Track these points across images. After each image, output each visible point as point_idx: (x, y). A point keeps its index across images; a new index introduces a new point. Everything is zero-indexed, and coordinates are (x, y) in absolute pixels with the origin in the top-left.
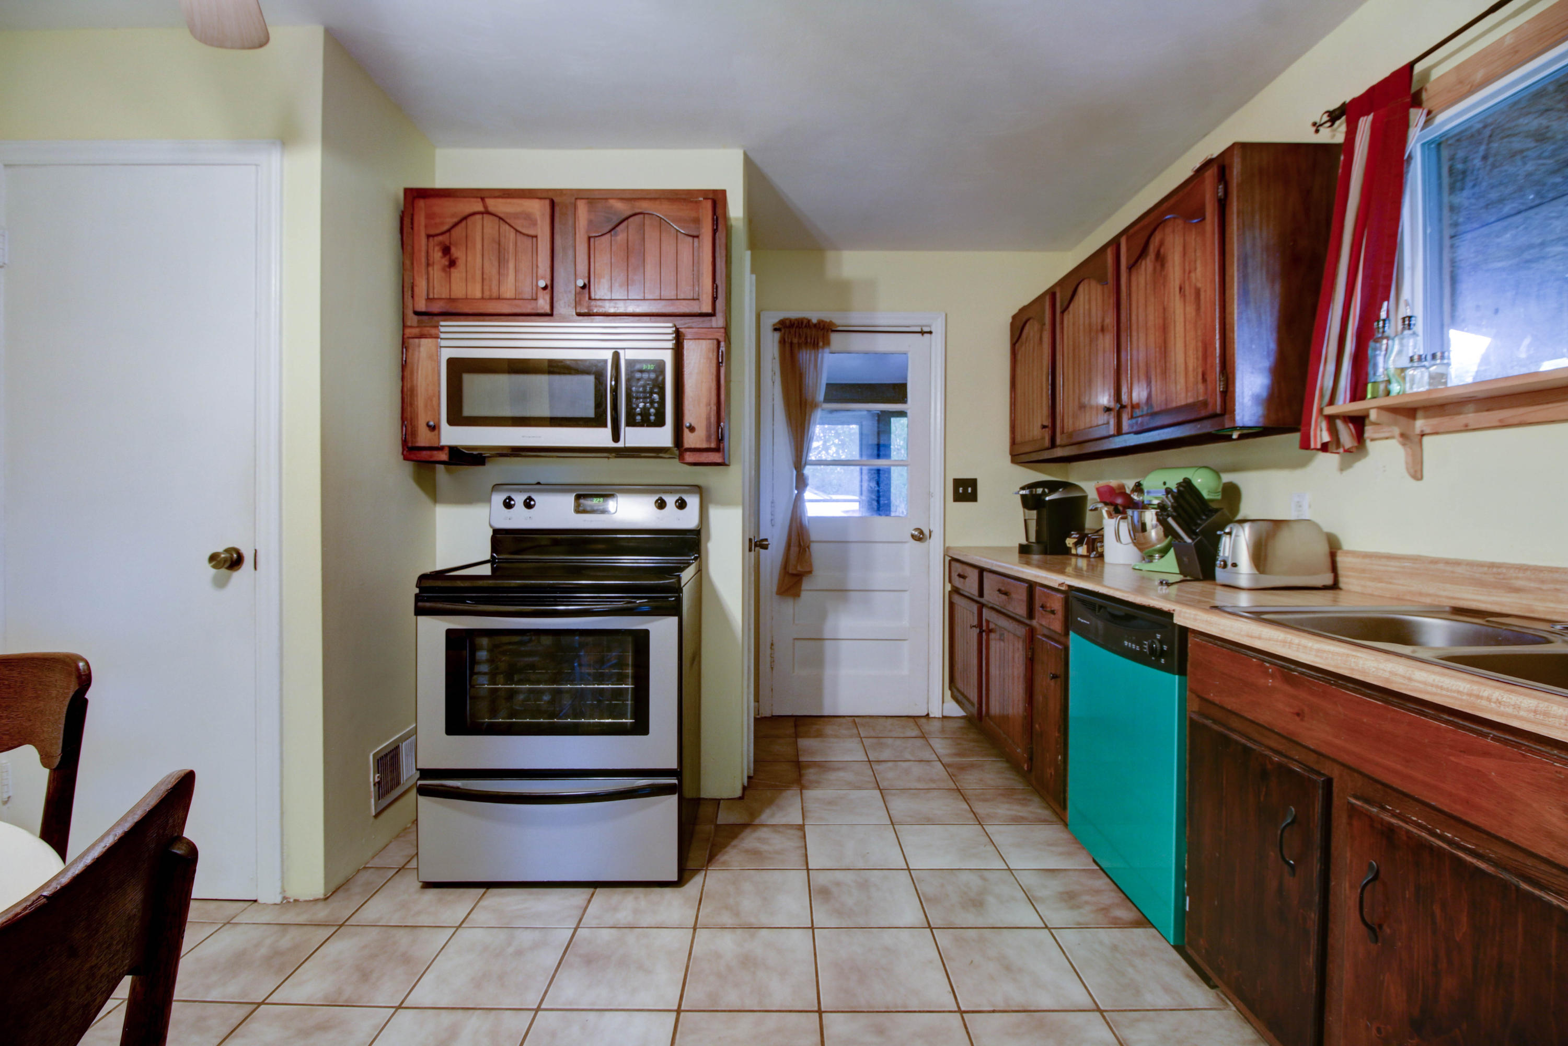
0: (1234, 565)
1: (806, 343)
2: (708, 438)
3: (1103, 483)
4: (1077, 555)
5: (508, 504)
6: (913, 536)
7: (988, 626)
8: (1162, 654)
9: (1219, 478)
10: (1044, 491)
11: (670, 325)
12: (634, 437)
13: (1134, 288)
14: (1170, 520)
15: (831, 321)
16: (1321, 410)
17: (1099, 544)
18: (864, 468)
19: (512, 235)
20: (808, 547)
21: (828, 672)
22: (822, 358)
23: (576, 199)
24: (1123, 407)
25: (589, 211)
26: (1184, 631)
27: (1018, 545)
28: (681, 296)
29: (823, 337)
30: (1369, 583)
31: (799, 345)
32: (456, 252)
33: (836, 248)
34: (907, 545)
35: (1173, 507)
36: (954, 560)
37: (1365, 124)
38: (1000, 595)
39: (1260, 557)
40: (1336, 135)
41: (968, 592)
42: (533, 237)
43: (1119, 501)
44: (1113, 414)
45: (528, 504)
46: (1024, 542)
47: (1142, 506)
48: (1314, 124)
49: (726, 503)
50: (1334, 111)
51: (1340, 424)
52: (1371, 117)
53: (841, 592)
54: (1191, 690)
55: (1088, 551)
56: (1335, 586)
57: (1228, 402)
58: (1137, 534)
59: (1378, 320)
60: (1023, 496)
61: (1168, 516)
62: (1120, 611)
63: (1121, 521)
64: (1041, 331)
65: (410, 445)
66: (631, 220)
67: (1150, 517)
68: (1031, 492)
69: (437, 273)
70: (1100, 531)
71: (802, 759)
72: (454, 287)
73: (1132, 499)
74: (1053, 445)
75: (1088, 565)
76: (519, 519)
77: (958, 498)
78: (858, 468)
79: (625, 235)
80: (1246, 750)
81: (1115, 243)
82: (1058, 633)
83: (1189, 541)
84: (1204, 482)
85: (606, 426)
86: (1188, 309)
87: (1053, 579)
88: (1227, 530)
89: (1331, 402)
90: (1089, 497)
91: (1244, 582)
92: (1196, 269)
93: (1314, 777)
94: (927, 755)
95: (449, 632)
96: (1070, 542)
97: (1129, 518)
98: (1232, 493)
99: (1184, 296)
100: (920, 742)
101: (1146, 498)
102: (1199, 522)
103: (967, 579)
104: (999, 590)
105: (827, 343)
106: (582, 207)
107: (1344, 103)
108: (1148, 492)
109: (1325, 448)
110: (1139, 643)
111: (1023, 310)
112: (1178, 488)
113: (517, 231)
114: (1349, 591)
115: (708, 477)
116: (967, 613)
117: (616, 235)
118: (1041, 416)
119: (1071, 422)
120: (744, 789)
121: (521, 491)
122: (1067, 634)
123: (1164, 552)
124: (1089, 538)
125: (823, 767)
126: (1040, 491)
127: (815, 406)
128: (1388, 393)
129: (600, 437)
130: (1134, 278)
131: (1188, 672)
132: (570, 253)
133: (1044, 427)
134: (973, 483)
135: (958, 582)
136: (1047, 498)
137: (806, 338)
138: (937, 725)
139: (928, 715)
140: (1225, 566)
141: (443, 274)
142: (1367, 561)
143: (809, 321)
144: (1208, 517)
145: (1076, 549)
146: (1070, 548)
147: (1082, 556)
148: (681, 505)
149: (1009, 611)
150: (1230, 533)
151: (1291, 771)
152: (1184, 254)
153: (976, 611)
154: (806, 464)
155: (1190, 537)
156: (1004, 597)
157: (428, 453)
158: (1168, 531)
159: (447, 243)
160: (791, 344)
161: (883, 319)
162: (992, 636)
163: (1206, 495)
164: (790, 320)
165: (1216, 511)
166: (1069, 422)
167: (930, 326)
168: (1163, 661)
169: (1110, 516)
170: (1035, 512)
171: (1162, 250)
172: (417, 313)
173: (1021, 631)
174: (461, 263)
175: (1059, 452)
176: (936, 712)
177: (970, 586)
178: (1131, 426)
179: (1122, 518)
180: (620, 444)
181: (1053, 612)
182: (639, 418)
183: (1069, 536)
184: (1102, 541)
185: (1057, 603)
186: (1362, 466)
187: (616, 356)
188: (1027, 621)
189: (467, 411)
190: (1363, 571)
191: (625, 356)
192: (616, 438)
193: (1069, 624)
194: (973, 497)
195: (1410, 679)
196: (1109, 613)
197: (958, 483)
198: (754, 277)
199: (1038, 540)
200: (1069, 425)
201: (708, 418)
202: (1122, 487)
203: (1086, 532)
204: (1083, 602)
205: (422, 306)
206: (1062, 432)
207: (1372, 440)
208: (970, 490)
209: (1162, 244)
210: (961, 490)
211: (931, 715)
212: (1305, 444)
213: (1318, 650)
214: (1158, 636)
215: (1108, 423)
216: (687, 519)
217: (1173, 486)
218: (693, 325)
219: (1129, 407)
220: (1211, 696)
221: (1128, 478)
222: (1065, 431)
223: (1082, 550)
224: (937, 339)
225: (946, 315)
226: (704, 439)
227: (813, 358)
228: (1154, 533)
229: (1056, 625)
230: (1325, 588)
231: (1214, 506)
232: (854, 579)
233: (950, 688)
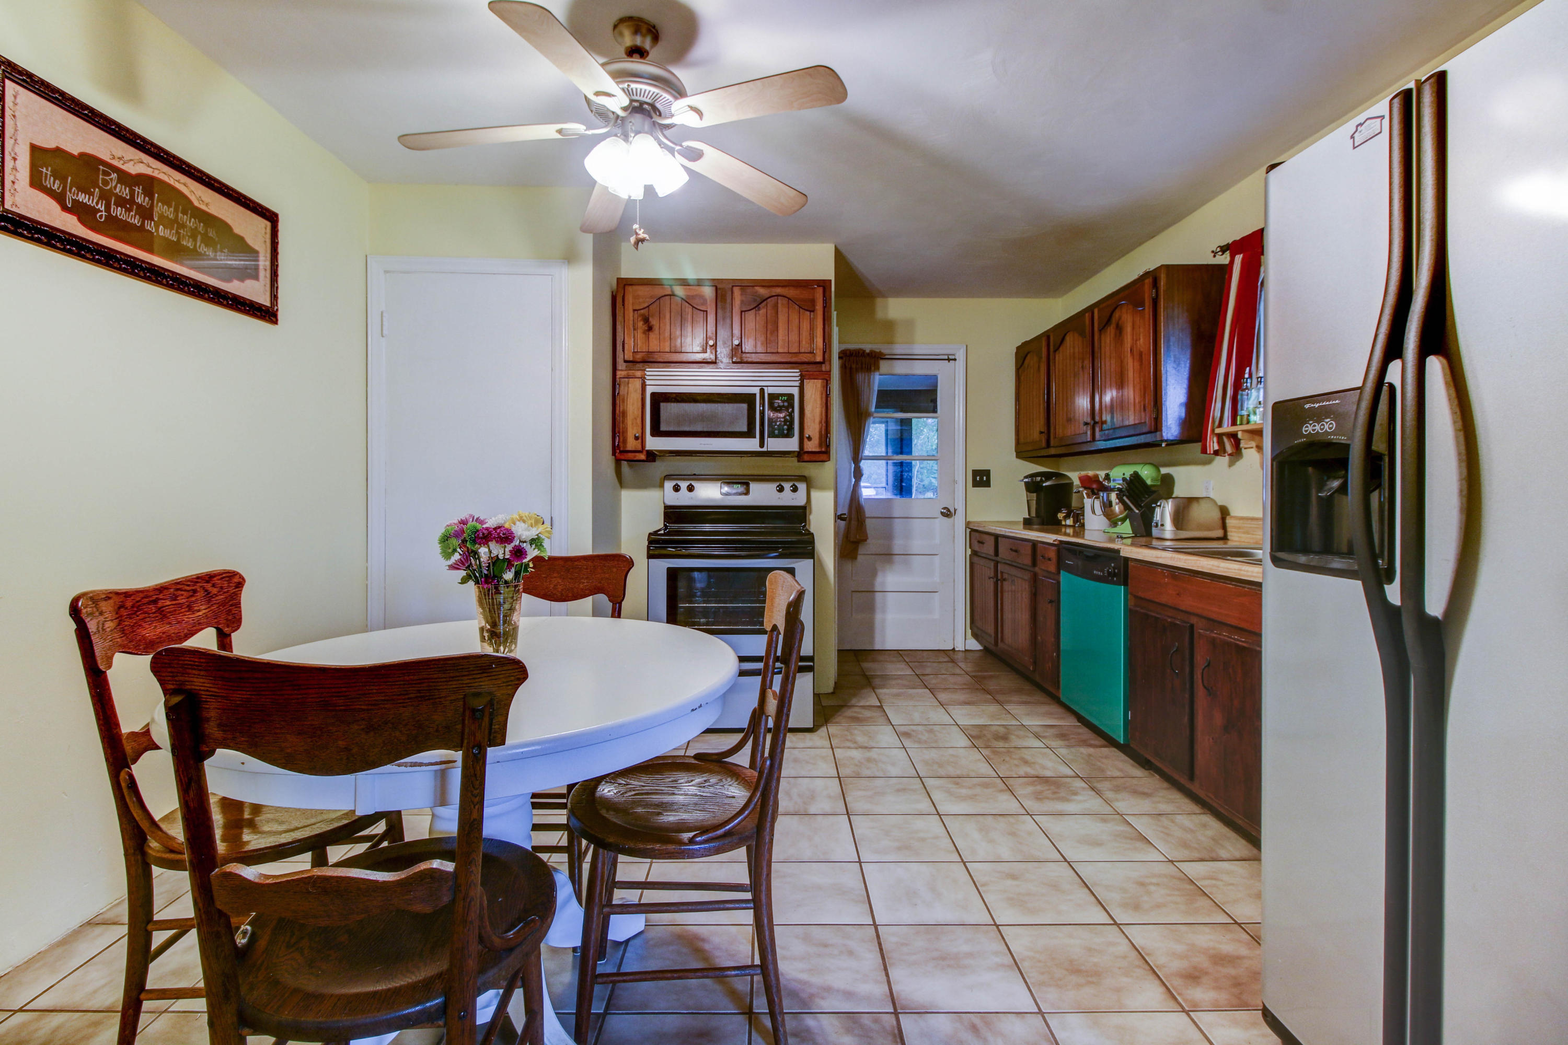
0: (1162, 525)
1: (862, 368)
2: (820, 445)
3: (1083, 473)
4: (1066, 526)
5: (677, 489)
6: (942, 513)
7: (1002, 576)
8: (1115, 575)
9: (1159, 471)
10: (1041, 479)
11: (798, 371)
12: (774, 444)
13: (1103, 345)
14: (1125, 498)
15: (880, 352)
16: (1213, 430)
17: (1081, 517)
18: (889, 461)
19: (689, 309)
20: (864, 521)
21: (878, 617)
22: (874, 378)
23: (733, 286)
24: (1095, 423)
25: (742, 295)
26: (1127, 560)
27: (1022, 520)
28: (802, 350)
29: (875, 364)
30: (1243, 535)
31: (857, 370)
32: (654, 322)
33: (884, 296)
34: (937, 520)
35: (1126, 489)
36: (973, 531)
37: (1239, 259)
38: (1011, 552)
39: (1179, 520)
40: (1224, 259)
41: (985, 553)
42: (704, 311)
43: (1094, 486)
44: (1089, 427)
45: (691, 489)
46: (1027, 516)
47: (1108, 490)
48: (1213, 252)
49: (822, 488)
50: (1223, 246)
51: (1225, 440)
52: (1241, 255)
53: (887, 556)
54: (1131, 594)
55: (1074, 522)
56: (1225, 538)
57: (1158, 424)
58: (1106, 509)
59: (1244, 378)
60: (1025, 482)
61: (1124, 495)
62: (1090, 553)
63: (1095, 500)
64: (1039, 362)
65: (622, 449)
66: (769, 300)
67: (1113, 496)
68: (1032, 480)
69: (640, 335)
70: (1082, 508)
71: (867, 674)
72: (651, 344)
73: (1103, 485)
74: (1048, 445)
75: (1074, 532)
76: (683, 498)
77: (976, 484)
78: (884, 462)
79: (765, 310)
80: (1157, 618)
81: (1090, 309)
82: (1053, 573)
83: (1137, 511)
84: (1147, 473)
85: (755, 437)
86: (1135, 364)
87: (1050, 538)
88: (1158, 504)
89: (1220, 425)
90: (1075, 484)
91: (1168, 535)
92: (1140, 339)
93: (1185, 624)
94: (958, 671)
95: (669, 569)
96: (1061, 516)
97: (1101, 498)
98: (1168, 481)
99: (1133, 356)
100: (950, 665)
101: (1112, 484)
102: (1144, 499)
103: (985, 545)
104: (1011, 549)
105: (877, 368)
106: (737, 291)
107: (1228, 244)
108: (1114, 480)
109: (1216, 453)
110: (1102, 571)
111: (1025, 344)
112: (1130, 478)
113: (693, 307)
114: (1232, 541)
115: (811, 470)
116: (987, 570)
117: (759, 309)
118: (1039, 425)
119: (1061, 431)
120: (835, 688)
121: (684, 480)
122: (1059, 573)
123: (1123, 520)
124: (1074, 513)
125: (885, 677)
126: (1039, 479)
127: (868, 415)
128: (1248, 422)
129: (751, 444)
130: (1103, 336)
131: (1129, 584)
132: (728, 321)
133: (1041, 433)
134: (987, 473)
135: (976, 548)
136: (1044, 485)
137: (862, 364)
138: (961, 655)
139: (954, 649)
140: (1157, 526)
141: (644, 336)
142: (1241, 521)
143: (864, 351)
144: (1149, 496)
145: (1065, 521)
146: (1061, 520)
147: (1070, 526)
148: (795, 489)
149: (1018, 563)
150: (1160, 506)
151: (1176, 624)
152: (1133, 328)
153: (992, 566)
154: (861, 459)
155: (1138, 509)
156: (1014, 553)
157: (633, 454)
158: (1126, 507)
159: (647, 314)
160: (851, 368)
161: (919, 349)
162: (1005, 583)
163: (1149, 482)
164: (850, 350)
165: (1154, 492)
166: (1062, 430)
167: (954, 355)
168: (1115, 579)
169: (1089, 497)
170: (1035, 494)
171: (1120, 322)
172: (625, 361)
173: (1027, 576)
174: (656, 328)
175: (1052, 451)
176: (960, 647)
177: (989, 549)
178: (1101, 436)
179: (1095, 498)
180: (765, 449)
181: (1050, 559)
182: (776, 432)
183: (1061, 512)
184: (1083, 515)
185: (1052, 554)
186: (1240, 464)
187: (762, 391)
188: (1031, 569)
189: (663, 428)
190: (1239, 528)
191: (768, 391)
192: (762, 445)
193: (1060, 565)
194: (987, 484)
195: (1219, 567)
196: (1085, 555)
197: (976, 473)
198: (837, 328)
199: (1038, 515)
200: (1060, 432)
201: (820, 432)
202: (1097, 476)
203: (1072, 509)
204: (1069, 550)
205: (629, 356)
206: (1055, 438)
207: (1245, 448)
208: (985, 478)
209: (1120, 318)
210: (978, 478)
211: (957, 649)
212: (1204, 451)
213: (1186, 560)
214: (1113, 565)
215: (1086, 433)
216: (798, 499)
217: (1127, 477)
218: (809, 370)
219: (1100, 423)
220: (1140, 594)
221: (1102, 470)
222: (1057, 436)
223: (1070, 522)
224: (960, 365)
225: (967, 346)
226: (818, 445)
227: (867, 378)
228: (1117, 508)
229: (1052, 568)
230: (1218, 539)
231: (1153, 489)
232: (898, 545)
233: (971, 628)
